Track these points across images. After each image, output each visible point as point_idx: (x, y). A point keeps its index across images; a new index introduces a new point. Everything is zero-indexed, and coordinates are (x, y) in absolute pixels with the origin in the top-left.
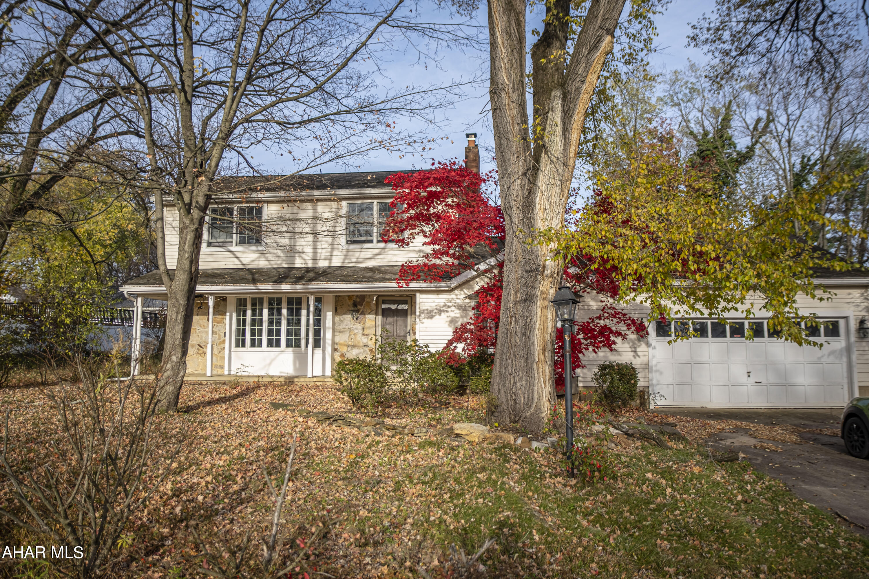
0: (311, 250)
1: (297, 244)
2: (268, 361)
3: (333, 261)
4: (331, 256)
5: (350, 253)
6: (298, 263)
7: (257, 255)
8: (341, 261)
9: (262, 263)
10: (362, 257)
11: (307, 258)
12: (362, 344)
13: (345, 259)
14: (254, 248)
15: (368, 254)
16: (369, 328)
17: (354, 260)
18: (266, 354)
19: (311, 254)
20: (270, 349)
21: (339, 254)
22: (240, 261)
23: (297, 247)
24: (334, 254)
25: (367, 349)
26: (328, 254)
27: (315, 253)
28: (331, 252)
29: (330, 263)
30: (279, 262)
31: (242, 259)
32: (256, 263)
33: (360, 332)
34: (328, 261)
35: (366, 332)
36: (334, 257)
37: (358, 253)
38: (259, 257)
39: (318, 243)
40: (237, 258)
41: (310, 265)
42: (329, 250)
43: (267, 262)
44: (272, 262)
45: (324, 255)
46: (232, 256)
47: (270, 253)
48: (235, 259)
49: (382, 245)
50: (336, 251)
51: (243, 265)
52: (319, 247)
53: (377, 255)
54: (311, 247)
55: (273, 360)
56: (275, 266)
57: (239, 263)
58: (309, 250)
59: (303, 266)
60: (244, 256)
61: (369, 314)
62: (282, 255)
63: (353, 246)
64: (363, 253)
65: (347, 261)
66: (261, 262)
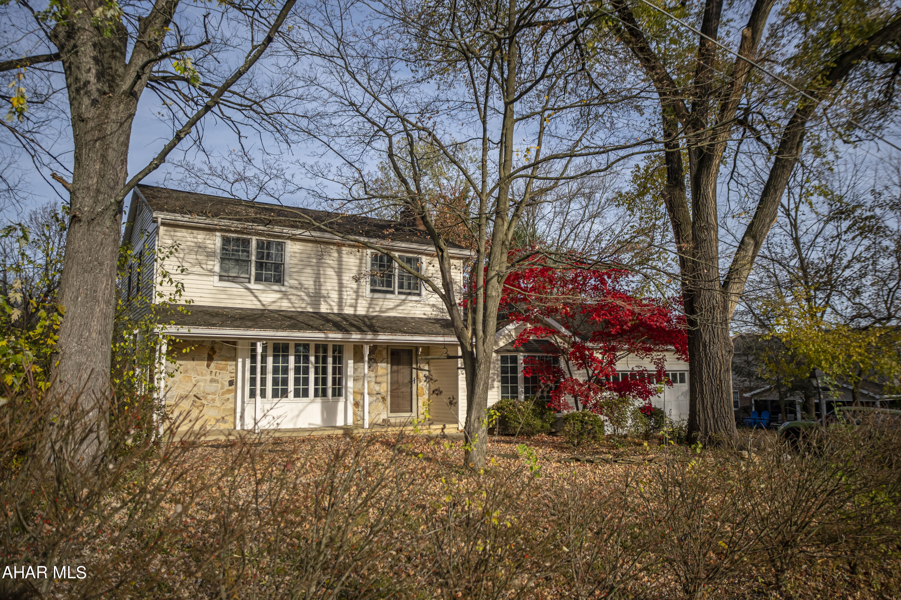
0: (337, 296)
1: (323, 288)
2: (296, 413)
3: (358, 309)
4: (357, 303)
5: (375, 302)
6: (324, 309)
7: (278, 295)
8: (366, 309)
9: (285, 305)
10: (384, 306)
11: (332, 304)
12: (375, 392)
13: (369, 308)
14: (276, 287)
15: (391, 304)
16: (381, 376)
17: (378, 309)
18: (294, 405)
19: (336, 300)
20: (297, 399)
21: (364, 302)
22: (260, 301)
23: (323, 292)
24: (359, 301)
25: (379, 396)
26: (353, 301)
27: (341, 299)
28: (356, 300)
29: (355, 310)
30: (303, 305)
31: (261, 299)
32: (278, 304)
33: (374, 379)
34: (353, 309)
35: (379, 380)
36: (359, 305)
37: (381, 303)
38: (281, 298)
39: (344, 289)
40: (256, 297)
41: (336, 311)
42: (354, 297)
43: (290, 305)
44: (296, 305)
45: (349, 302)
46: (249, 294)
47: (294, 295)
48: (254, 299)
49: (403, 297)
50: (361, 298)
51: (263, 305)
52: (344, 293)
53: (398, 306)
54: (337, 293)
55: (301, 411)
56: (300, 310)
57: (258, 303)
58: (334, 295)
59: (329, 311)
60: (264, 295)
61: (381, 362)
62: (306, 298)
63: (377, 295)
64: (385, 303)
65: (371, 310)
66: (283, 304)
